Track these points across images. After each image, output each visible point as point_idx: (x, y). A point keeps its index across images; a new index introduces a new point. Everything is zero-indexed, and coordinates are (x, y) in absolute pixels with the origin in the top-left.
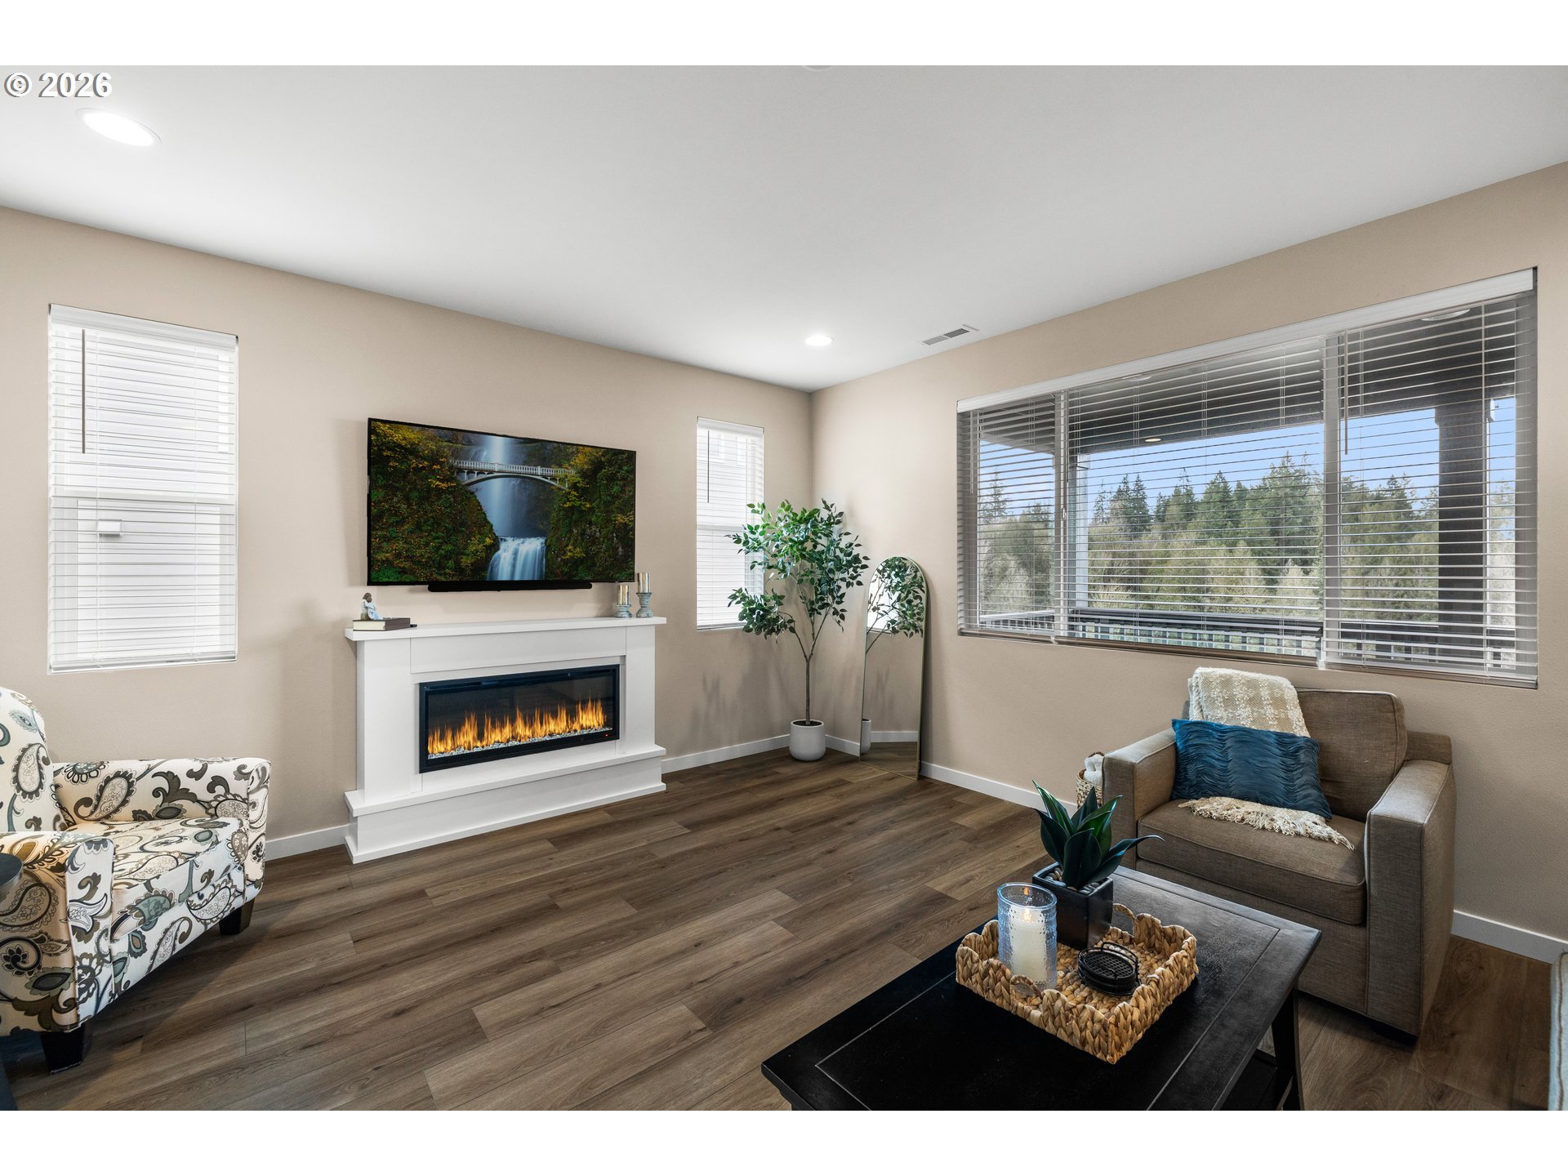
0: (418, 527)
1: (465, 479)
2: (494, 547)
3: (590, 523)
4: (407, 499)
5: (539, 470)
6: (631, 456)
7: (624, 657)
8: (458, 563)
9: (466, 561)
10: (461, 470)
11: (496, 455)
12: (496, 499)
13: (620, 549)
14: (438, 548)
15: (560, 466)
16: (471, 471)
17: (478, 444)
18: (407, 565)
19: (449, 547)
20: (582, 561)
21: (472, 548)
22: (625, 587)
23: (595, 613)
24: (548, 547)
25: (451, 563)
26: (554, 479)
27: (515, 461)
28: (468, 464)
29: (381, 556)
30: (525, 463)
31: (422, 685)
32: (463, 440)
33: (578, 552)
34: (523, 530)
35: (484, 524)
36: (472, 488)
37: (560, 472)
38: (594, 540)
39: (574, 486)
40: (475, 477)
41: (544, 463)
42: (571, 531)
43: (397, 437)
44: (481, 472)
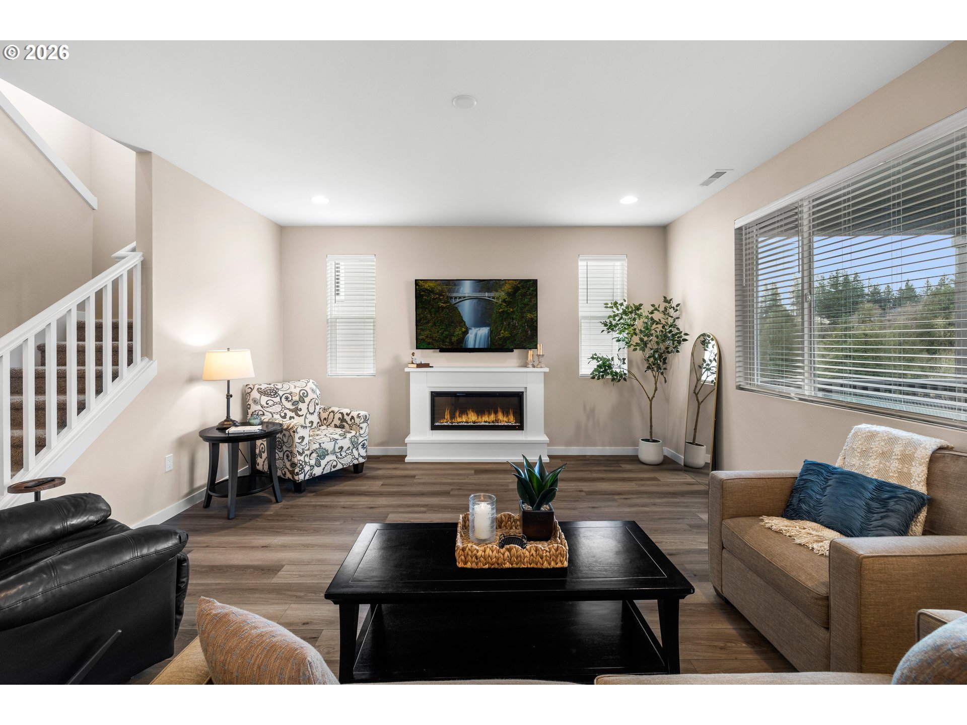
0: (435, 324)
1: (453, 301)
2: (466, 332)
3: (513, 319)
4: (430, 312)
5: (487, 294)
6: (535, 282)
7: (526, 388)
8: (451, 340)
9: (454, 339)
10: (451, 298)
11: (467, 289)
12: (467, 310)
13: (529, 332)
14: (443, 333)
15: (497, 291)
16: (456, 298)
17: (458, 285)
18: (430, 341)
19: (447, 333)
20: (508, 338)
21: (457, 333)
22: (531, 352)
23: (518, 365)
24: (491, 332)
25: (448, 340)
26: (494, 298)
27: (475, 291)
28: (455, 295)
29: (420, 337)
30: (480, 292)
31: (432, 392)
32: (452, 284)
33: (507, 334)
34: (479, 324)
35: (461, 322)
36: (456, 305)
37: (497, 294)
38: (515, 327)
39: (504, 301)
40: (458, 300)
41: (489, 291)
42: (503, 323)
43: (426, 286)
44: (460, 298)
